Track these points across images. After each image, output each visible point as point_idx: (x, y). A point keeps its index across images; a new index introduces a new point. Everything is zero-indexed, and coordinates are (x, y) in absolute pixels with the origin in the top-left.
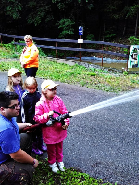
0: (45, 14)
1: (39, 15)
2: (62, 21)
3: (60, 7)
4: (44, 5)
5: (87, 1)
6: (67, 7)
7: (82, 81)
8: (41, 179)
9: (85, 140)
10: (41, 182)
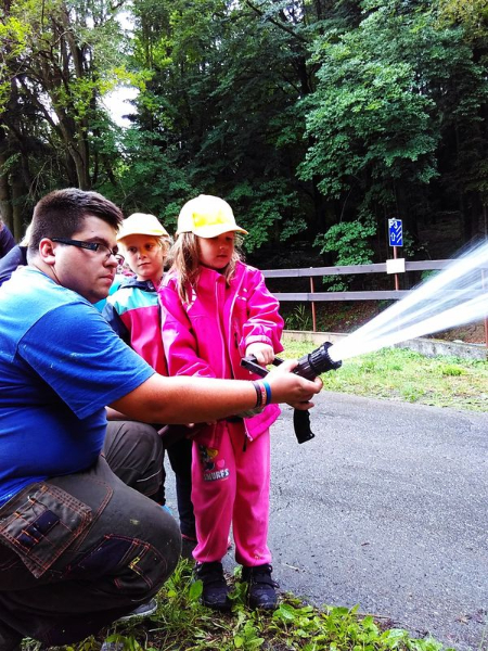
0: (281, 218)
1: (261, 221)
2: (334, 230)
3: (324, 191)
4: (275, 193)
5: (414, 159)
6: (348, 188)
7: (408, 386)
8: (205, 629)
9: (420, 537)
10: (201, 638)
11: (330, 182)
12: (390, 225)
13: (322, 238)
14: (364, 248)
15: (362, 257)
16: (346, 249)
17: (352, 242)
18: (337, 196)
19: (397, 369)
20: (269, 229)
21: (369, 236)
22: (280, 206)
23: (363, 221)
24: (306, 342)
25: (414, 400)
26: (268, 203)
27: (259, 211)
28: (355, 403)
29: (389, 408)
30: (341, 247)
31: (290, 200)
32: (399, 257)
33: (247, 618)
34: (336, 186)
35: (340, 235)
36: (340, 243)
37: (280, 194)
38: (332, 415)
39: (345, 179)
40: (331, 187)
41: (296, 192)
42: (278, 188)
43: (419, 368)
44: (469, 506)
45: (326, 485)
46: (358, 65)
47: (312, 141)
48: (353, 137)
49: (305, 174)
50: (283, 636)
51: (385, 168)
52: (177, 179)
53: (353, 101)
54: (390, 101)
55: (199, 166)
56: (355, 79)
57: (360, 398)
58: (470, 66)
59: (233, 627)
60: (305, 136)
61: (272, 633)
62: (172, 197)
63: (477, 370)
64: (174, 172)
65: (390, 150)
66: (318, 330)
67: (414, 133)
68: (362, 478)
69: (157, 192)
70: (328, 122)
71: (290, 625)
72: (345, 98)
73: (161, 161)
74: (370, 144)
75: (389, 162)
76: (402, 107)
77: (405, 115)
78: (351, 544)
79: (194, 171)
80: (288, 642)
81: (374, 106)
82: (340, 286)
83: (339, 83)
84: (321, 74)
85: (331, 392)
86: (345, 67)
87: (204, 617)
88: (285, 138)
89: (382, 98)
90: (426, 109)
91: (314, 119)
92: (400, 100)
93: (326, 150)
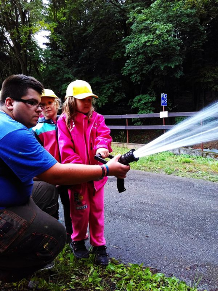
0: (114, 92)
1: (105, 93)
2: (137, 98)
3: (133, 81)
4: (111, 81)
5: (173, 67)
6: (144, 79)
7: (168, 167)
8: (76, 274)
9: (171, 233)
10: (74, 279)
11: (136, 76)
12: (162, 96)
13: (132, 101)
14: (150, 106)
15: (150, 110)
16: (142, 106)
17: (145, 104)
18: (139, 83)
19: (163, 160)
20: (109, 97)
21: (153, 101)
22: (114, 86)
23: (150, 94)
24: (124, 148)
25: (170, 174)
26: (108, 85)
27: (104, 89)
28: (144, 175)
29: (159, 177)
30: (140, 105)
31: (118, 84)
32: (165, 110)
33: (94, 269)
34: (139, 78)
35: (140, 100)
36: (140, 104)
37: (114, 81)
38: (134, 180)
39: (142, 75)
40: (136, 79)
41: (121, 81)
42: (113, 78)
43: (173, 160)
44: (192, 220)
45: (131, 211)
46: (149, 24)
47: (128, 57)
48: (146, 56)
49: (125, 73)
50: (110, 277)
51: (160, 71)
52: (67, 73)
53: (147, 40)
54: (163, 41)
55: (77, 67)
56: (148, 30)
57: (147, 173)
58: (198, 26)
59: (88, 273)
60: (125, 55)
61: (105, 276)
62: (65, 81)
63: (197, 161)
64: (66, 70)
65: (163, 63)
66: (130, 142)
67: (173, 55)
68: (146, 207)
69: (58, 78)
70: (135, 49)
71: (113, 272)
72: (144, 39)
73: (60, 65)
74: (154, 60)
75: (162, 68)
76: (168, 43)
77: (170, 47)
78: (140, 236)
79: (75, 70)
80: (112, 280)
81: (156, 42)
82: (139, 123)
83: (141, 32)
84: (133, 27)
85: (134, 170)
86: (144, 24)
87: (76, 269)
88: (116, 55)
89: (160, 39)
90: (179, 45)
91: (129, 47)
92: (167, 40)
93: (134, 62)
